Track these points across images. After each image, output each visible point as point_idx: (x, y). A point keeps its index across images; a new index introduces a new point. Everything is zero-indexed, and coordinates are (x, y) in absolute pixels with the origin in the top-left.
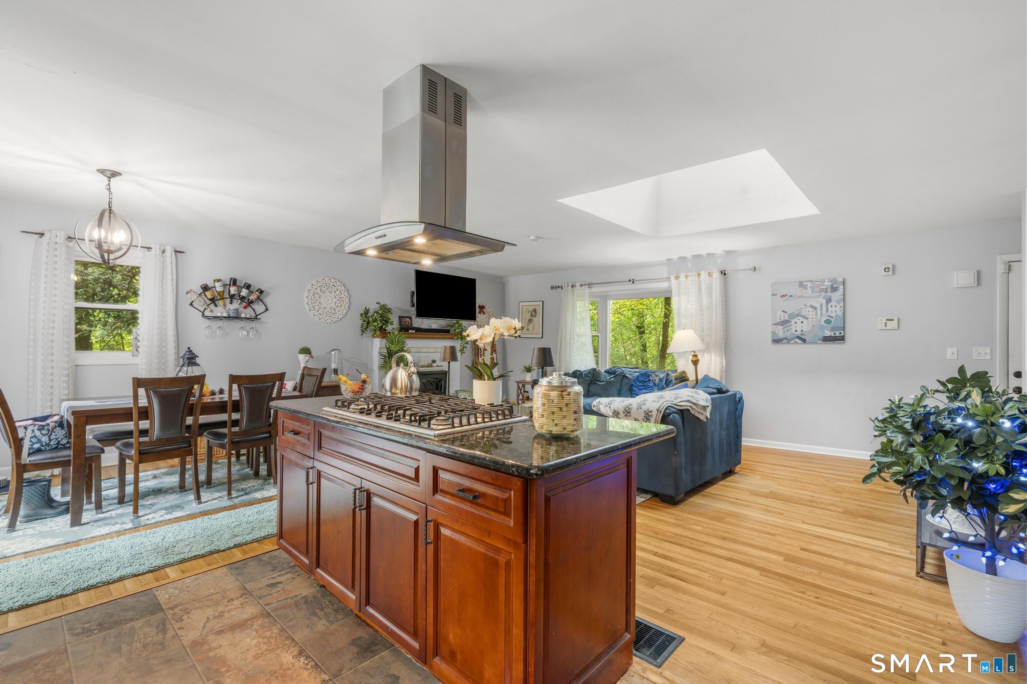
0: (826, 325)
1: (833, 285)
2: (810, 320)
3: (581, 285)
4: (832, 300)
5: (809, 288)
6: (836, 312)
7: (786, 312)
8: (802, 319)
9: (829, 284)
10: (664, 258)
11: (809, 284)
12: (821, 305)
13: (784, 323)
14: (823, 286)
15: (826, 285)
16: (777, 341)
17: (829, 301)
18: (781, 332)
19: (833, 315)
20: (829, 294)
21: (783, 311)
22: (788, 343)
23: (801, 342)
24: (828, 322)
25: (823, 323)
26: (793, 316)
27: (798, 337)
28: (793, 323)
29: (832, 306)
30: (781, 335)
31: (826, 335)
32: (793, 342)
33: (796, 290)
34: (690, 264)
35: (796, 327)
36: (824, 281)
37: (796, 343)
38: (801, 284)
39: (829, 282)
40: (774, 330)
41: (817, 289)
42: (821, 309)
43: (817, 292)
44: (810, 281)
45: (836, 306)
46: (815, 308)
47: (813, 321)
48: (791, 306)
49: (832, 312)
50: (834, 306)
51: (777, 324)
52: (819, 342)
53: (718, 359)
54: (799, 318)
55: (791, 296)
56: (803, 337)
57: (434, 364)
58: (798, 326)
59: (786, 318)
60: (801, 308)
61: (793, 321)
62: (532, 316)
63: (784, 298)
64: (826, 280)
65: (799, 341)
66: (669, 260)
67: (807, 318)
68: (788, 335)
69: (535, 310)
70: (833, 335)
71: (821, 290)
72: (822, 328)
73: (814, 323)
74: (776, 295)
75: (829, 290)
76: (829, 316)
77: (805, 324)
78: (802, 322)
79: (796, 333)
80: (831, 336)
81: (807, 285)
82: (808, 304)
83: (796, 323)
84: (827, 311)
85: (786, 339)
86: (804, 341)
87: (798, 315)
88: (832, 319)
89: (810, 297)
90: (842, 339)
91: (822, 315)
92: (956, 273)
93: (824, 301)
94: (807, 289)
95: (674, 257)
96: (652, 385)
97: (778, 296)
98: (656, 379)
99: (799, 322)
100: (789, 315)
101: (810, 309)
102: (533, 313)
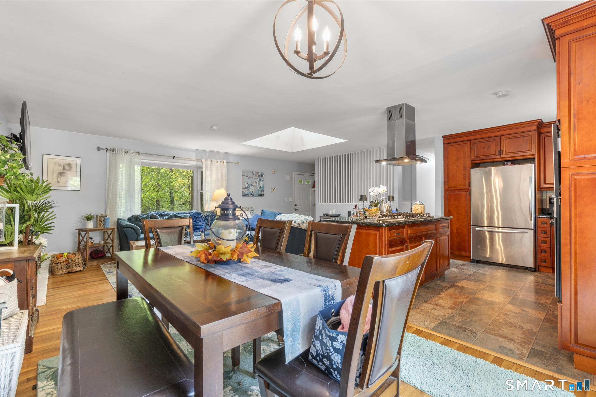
1: (261, 174)
3: (133, 152)
8: (253, 187)
11: (255, 173)
13: (247, 188)
16: (245, 195)
17: (260, 180)
18: (246, 191)
19: (261, 186)
20: (260, 178)
21: (247, 183)
22: (248, 196)
24: (260, 188)
26: (250, 185)
27: (252, 194)
28: (250, 188)
30: (246, 193)
31: (259, 193)
33: (250, 175)
34: (208, 155)
35: (251, 190)
36: (259, 173)
37: (251, 196)
38: (252, 173)
40: (244, 191)
41: (257, 176)
44: (255, 172)
45: (262, 183)
46: (257, 183)
48: (250, 181)
51: (245, 188)
52: (257, 196)
55: (249, 177)
60: (252, 182)
62: (64, 169)
63: (247, 178)
65: (252, 196)
67: (254, 186)
68: (248, 193)
69: (69, 165)
71: (258, 176)
72: (258, 190)
73: (256, 189)
75: (260, 176)
77: (253, 189)
79: (251, 192)
82: (255, 181)
84: (260, 184)
86: (253, 195)
89: (255, 178)
90: (261, 195)
91: (258, 185)
92: (286, 175)
94: (254, 175)
95: (200, 149)
96: (204, 219)
97: (245, 176)
98: (205, 215)
99: (252, 188)
100: (249, 185)
101: (255, 183)
102: (66, 167)
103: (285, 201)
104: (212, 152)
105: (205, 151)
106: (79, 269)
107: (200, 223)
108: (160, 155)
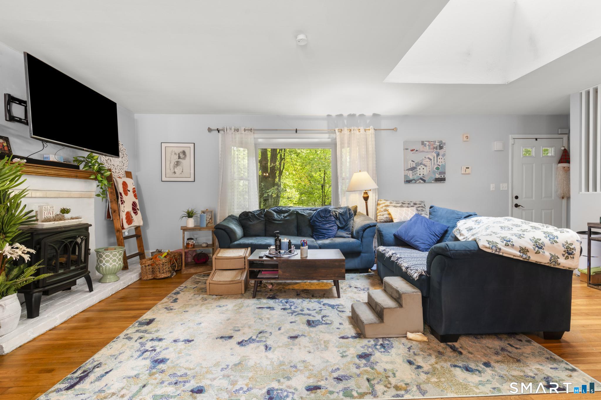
0: (436, 171)
1: (440, 145)
2: (428, 167)
3: (244, 130)
4: (440, 154)
5: (427, 146)
6: (442, 162)
7: (414, 162)
8: (423, 167)
9: (438, 144)
11: (427, 143)
12: (434, 158)
13: (413, 169)
14: (435, 145)
15: (436, 145)
16: (408, 181)
17: (438, 155)
18: (411, 175)
19: (440, 164)
20: (438, 150)
21: (412, 161)
22: (415, 183)
23: (423, 182)
24: (437, 169)
25: (435, 169)
26: (418, 164)
27: (421, 179)
28: (418, 169)
29: (439, 159)
30: (411, 177)
31: (437, 177)
32: (418, 182)
33: (419, 147)
34: (345, 122)
35: (420, 172)
36: (435, 141)
37: (420, 182)
38: (423, 143)
39: (438, 142)
40: (406, 174)
41: (432, 147)
42: (434, 160)
43: (431, 149)
44: (428, 141)
45: (442, 159)
46: (431, 160)
47: (429, 168)
48: (417, 157)
49: (440, 162)
50: (441, 159)
51: (408, 170)
52: (433, 182)
54: (422, 166)
55: (417, 151)
56: (424, 178)
57: (66, 215)
58: (422, 171)
59: (414, 166)
60: (423, 159)
61: (418, 168)
62: (179, 158)
63: (413, 152)
64: (437, 142)
65: (422, 181)
66: (329, 116)
67: (426, 166)
68: (415, 177)
69: (184, 153)
70: (440, 177)
71: (434, 148)
72: (434, 173)
73: (430, 169)
75: (438, 148)
76: (438, 165)
77: (425, 170)
78: (423, 169)
79: (420, 176)
80: (439, 178)
81: (426, 144)
82: (427, 157)
83: (420, 169)
84: (437, 162)
85: (414, 180)
86: (424, 181)
87: (421, 164)
88: (440, 167)
89: (427, 152)
90: (442, 180)
91: (434, 164)
92: (495, 142)
93: (435, 155)
94: (426, 147)
95: (334, 114)
96: (334, 219)
97: (409, 150)
98: (336, 214)
99: (421, 169)
100: (416, 164)
101: (428, 160)
102: (181, 155)
103: (491, 190)
104: (352, 116)
105: (341, 115)
106: (163, 276)
107: (328, 225)
108: (277, 130)
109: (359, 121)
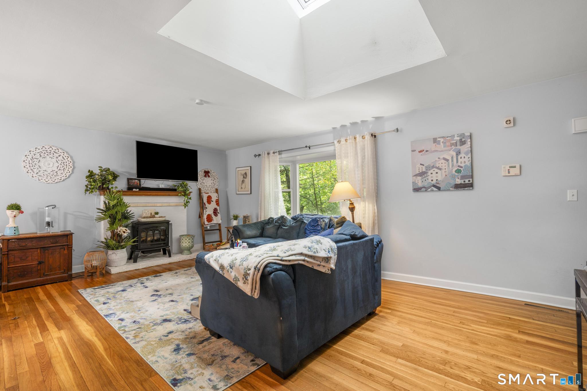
0: (456, 174)
1: (461, 139)
2: (443, 171)
3: (274, 153)
4: (461, 152)
5: (441, 143)
6: (465, 162)
7: (423, 165)
8: (437, 170)
9: (459, 138)
10: (329, 128)
11: (442, 140)
12: (452, 158)
13: (422, 174)
14: (453, 140)
15: (455, 140)
16: (417, 190)
17: (458, 153)
18: (420, 181)
19: (463, 165)
20: (459, 147)
21: (421, 164)
22: (426, 191)
23: (437, 190)
24: (458, 171)
25: (454, 173)
26: (429, 168)
27: (434, 186)
28: (429, 174)
29: (461, 158)
30: (420, 185)
31: (457, 183)
32: (429, 190)
33: (431, 146)
34: (349, 131)
35: (432, 177)
36: (454, 136)
37: (432, 190)
38: (435, 140)
39: (458, 137)
40: (414, 181)
41: (448, 144)
42: (452, 161)
43: (448, 146)
44: (443, 137)
45: (464, 157)
46: (447, 160)
47: (445, 172)
48: (428, 159)
49: (461, 163)
50: (463, 158)
51: (416, 175)
52: (451, 189)
53: (371, 205)
54: (434, 169)
55: (427, 151)
56: (438, 185)
57: (156, 216)
58: (434, 177)
59: (424, 170)
60: (436, 161)
61: (430, 172)
62: (244, 178)
63: (421, 153)
64: (456, 136)
65: (435, 189)
66: (334, 128)
67: (440, 169)
68: (426, 184)
69: (246, 173)
70: (463, 183)
71: (452, 144)
72: (453, 177)
73: (447, 173)
74: (415, 151)
75: (458, 143)
76: (459, 166)
77: (439, 174)
78: (437, 173)
79: (432, 182)
80: (461, 184)
81: (439, 141)
82: (441, 157)
83: (432, 173)
84: (457, 162)
85: (424, 187)
86: (439, 189)
87: (433, 167)
88: (462, 169)
89: (442, 151)
90: (470, 186)
91: (453, 166)
92: (573, 120)
93: (454, 154)
94: (440, 144)
95: (338, 126)
97: (417, 152)
99: (434, 173)
100: (426, 167)
101: (443, 161)
102: (245, 176)
103: (568, 200)
104: (354, 124)
105: (343, 126)
109: (361, 128)
